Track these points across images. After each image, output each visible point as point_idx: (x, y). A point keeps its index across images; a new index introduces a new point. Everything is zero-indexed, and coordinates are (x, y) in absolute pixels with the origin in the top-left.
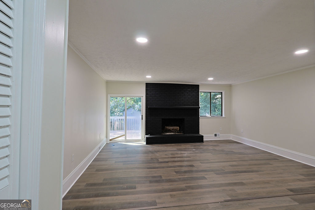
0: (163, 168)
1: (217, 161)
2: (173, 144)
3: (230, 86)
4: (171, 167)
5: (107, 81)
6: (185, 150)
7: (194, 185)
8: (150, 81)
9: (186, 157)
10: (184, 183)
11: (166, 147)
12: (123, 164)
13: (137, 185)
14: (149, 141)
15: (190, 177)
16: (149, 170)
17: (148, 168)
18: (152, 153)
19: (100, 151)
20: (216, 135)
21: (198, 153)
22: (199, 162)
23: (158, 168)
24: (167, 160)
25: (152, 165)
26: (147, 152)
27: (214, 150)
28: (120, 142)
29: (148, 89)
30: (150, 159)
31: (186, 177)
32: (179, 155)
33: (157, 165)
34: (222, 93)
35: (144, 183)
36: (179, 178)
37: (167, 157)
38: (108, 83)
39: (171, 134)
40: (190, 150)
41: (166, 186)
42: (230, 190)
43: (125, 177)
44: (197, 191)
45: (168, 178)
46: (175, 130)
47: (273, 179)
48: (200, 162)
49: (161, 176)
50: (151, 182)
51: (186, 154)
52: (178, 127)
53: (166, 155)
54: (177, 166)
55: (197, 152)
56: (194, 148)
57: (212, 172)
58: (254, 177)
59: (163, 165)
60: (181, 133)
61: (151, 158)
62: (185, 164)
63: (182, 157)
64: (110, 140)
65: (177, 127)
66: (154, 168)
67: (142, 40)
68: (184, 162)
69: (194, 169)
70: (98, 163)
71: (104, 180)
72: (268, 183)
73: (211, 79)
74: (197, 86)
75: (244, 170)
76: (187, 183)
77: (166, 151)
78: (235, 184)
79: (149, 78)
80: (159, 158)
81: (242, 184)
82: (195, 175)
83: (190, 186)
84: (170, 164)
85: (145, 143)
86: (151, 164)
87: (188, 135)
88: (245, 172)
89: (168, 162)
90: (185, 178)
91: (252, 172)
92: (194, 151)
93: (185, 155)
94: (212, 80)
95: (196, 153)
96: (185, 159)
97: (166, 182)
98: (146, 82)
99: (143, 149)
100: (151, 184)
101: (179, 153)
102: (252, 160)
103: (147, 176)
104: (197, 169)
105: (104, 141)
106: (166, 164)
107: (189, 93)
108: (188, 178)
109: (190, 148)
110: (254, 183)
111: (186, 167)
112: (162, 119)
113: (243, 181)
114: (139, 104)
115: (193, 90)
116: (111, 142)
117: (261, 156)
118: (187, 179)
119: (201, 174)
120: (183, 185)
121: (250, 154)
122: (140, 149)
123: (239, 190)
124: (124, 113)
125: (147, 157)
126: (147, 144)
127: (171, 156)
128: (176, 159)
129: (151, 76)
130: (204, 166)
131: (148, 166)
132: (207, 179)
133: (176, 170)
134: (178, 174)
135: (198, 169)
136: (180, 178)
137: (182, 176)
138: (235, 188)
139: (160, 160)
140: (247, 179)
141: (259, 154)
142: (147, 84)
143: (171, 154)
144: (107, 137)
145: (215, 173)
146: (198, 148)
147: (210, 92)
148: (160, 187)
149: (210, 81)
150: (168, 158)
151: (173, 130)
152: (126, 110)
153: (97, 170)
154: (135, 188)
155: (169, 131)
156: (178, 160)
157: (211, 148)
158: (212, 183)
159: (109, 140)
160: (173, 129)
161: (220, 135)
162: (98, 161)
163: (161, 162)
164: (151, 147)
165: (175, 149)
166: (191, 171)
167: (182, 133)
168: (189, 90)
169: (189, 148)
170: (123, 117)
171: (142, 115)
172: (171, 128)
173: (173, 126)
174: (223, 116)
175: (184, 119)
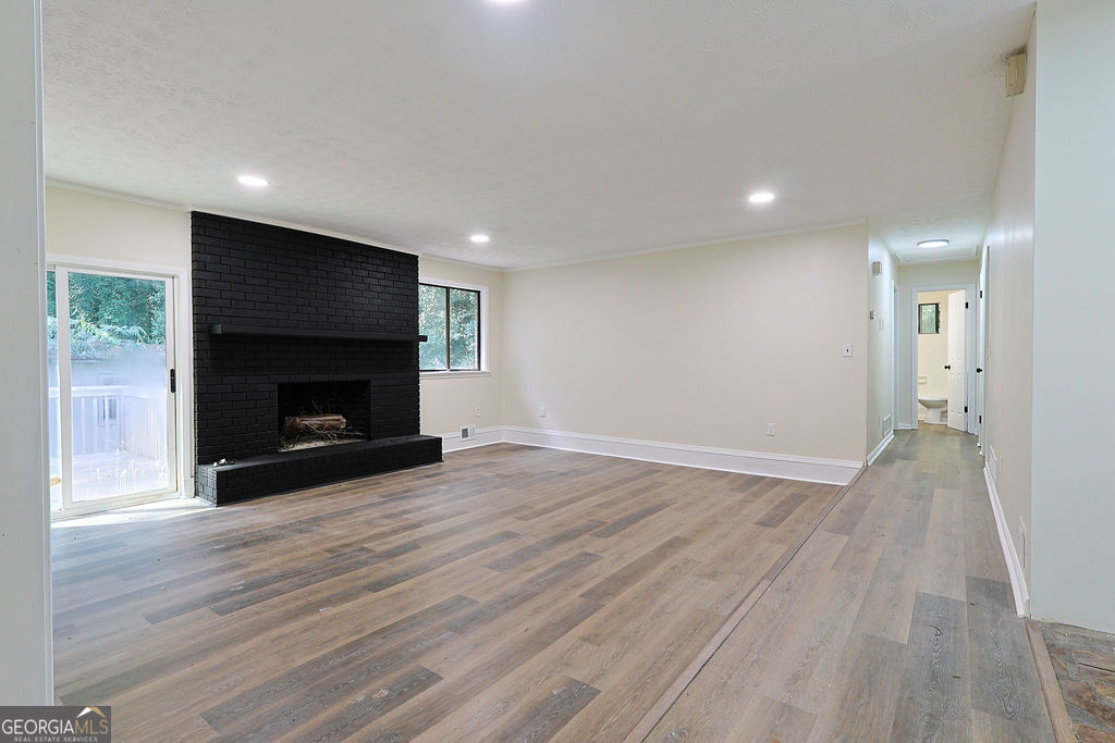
2: (344, 485)
3: (502, 272)
14: (233, 490)
18: (300, 531)
20: (465, 433)
27: (501, 476)
34: (479, 292)
39: (312, 445)
46: (330, 428)
52: (342, 418)
56: (437, 485)
60: (355, 437)
65: (336, 417)
73: (480, 239)
74: (412, 261)
79: (254, 188)
94: (483, 244)
98: (194, 205)
99: (227, 525)
109: (427, 486)
112: (282, 387)
115: (399, 272)
126: (223, 501)
142: (196, 216)
146: (451, 481)
147: (448, 289)
151: (321, 431)
155: (308, 434)
157: (483, 472)
160: (321, 427)
161: (477, 431)
164: (263, 513)
167: (358, 437)
168: (384, 269)
171: (173, 373)
172: (312, 422)
173: (318, 414)
174: (483, 368)
175: (369, 381)
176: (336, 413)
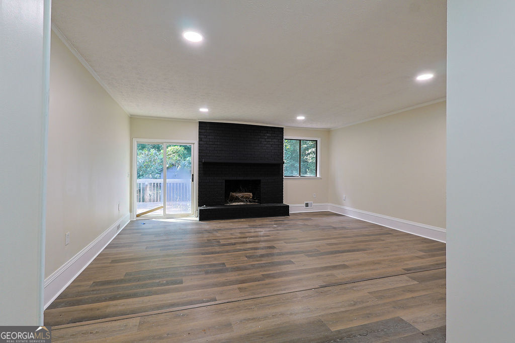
0: (227, 252)
1: (309, 239)
2: (242, 220)
3: (328, 132)
4: (240, 250)
5: (131, 115)
6: (261, 226)
7: (275, 272)
8: (207, 119)
9: (263, 236)
10: (260, 271)
11: (231, 224)
12: (160, 250)
13: (184, 279)
14: (204, 216)
15: (269, 263)
16: (203, 256)
17: (203, 254)
18: (209, 232)
19: (119, 232)
20: (307, 205)
21: (281, 230)
22: (282, 242)
23: (218, 253)
24: (233, 241)
25: (210, 249)
26: (200, 232)
27: (305, 225)
28: (155, 218)
29: (203, 131)
30: (206, 241)
31: (262, 262)
32: (252, 234)
33: (217, 249)
34: (317, 141)
35: (195, 275)
36: (252, 265)
37: (234, 237)
38: (133, 119)
39: (239, 204)
40: (268, 226)
41: (232, 276)
42: (327, 276)
43: (163, 269)
44: (280, 279)
45: (236, 265)
46: (246, 198)
47: (386, 258)
48: (285, 242)
49: (224, 264)
50: (207, 273)
51: (262, 231)
52: (251, 194)
53: (231, 234)
54: (249, 248)
55: (279, 228)
56: (274, 224)
57: (301, 253)
58: (361, 257)
59: (228, 248)
60: (255, 202)
61: (208, 240)
62: (261, 246)
63: (257, 236)
64: (138, 216)
65: (249, 194)
66: (212, 253)
67: (193, 37)
68: (260, 243)
69: (275, 251)
70: (114, 251)
71: (127, 274)
72: (378, 263)
73: (301, 118)
74: (281, 130)
75: (347, 249)
76: (265, 271)
77: (231, 229)
78: (335, 267)
79: (205, 112)
80: (220, 239)
81: (344, 267)
82: (276, 259)
83: (269, 274)
84: (238, 247)
85: (198, 219)
86: (207, 248)
87: (266, 205)
88: (349, 251)
89: (235, 244)
90: (262, 264)
91: (358, 250)
92: (275, 227)
93: (262, 233)
94: (303, 120)
95: (278, 230)
96: (262, 239)
97: (232, 271)
98: (199, 119)
99: (194, 227)
100: (208, 276)
101: (253, 231)
102: (357, 236)
103: (201, 265)
104: (279, 251)
105: (125, 217)
106: (232, 246)
107: (268, 140)
108: (267, 263)
109: (270, 224)
110: (360, 265)
111: (262, 249)
112: (226, 181)
113: (345, 263)
114: (187, 159)
115: (275, 135)
116: (138, 218)
117: (370, 230)
118: (264, 265)
119: (286, 258)
120: (258, 274)
121: (355, 229)
122: (190, 227)
123: (340, 275)
124: (162, 175)
125: (201, 239)
126: (201, 220)
127: (239, 235)
128: (248, 240)
129: (208, 108)
130: (290, 247)
131: (203, 251)
132: (294, 263)
133: (248, 255)
134: (251, 260)
135: (282, 251)
136: (254, 265)
137: (257, 261)
138: (335, 272)
139: (222, 242)
140: (351, 260)
141: (366, 228)
142: (200, 123)
143: (240, 233)
144: (131, 211)
145: (306, 255)
146: (282, 224)
147: (300, 140)
148: (222, 278)
149: (301, 121)
150: (236, 238)
151: (242, 199)
152: (165, 169)
153: (113, 262)
154: (181, 282)
155: (237, 199)
156: (250, 240)
157: (300, 223)
158: (303, 268)
159: (135, 216)
160: (242, 197)
161: (313, 204)
162: (116, 247)
163: (224, 245)
164: (207, 225)
165: (246, 226)
166: (272, 255)
167: (257, 202)
168: (268, 135)
169: (267, 225)
170: (161, 181)
171: (193, 175)
172: (239, 195)
173: (243, 192)
174: (318, 176)
175: (260, 180)
176: (250, 192)
